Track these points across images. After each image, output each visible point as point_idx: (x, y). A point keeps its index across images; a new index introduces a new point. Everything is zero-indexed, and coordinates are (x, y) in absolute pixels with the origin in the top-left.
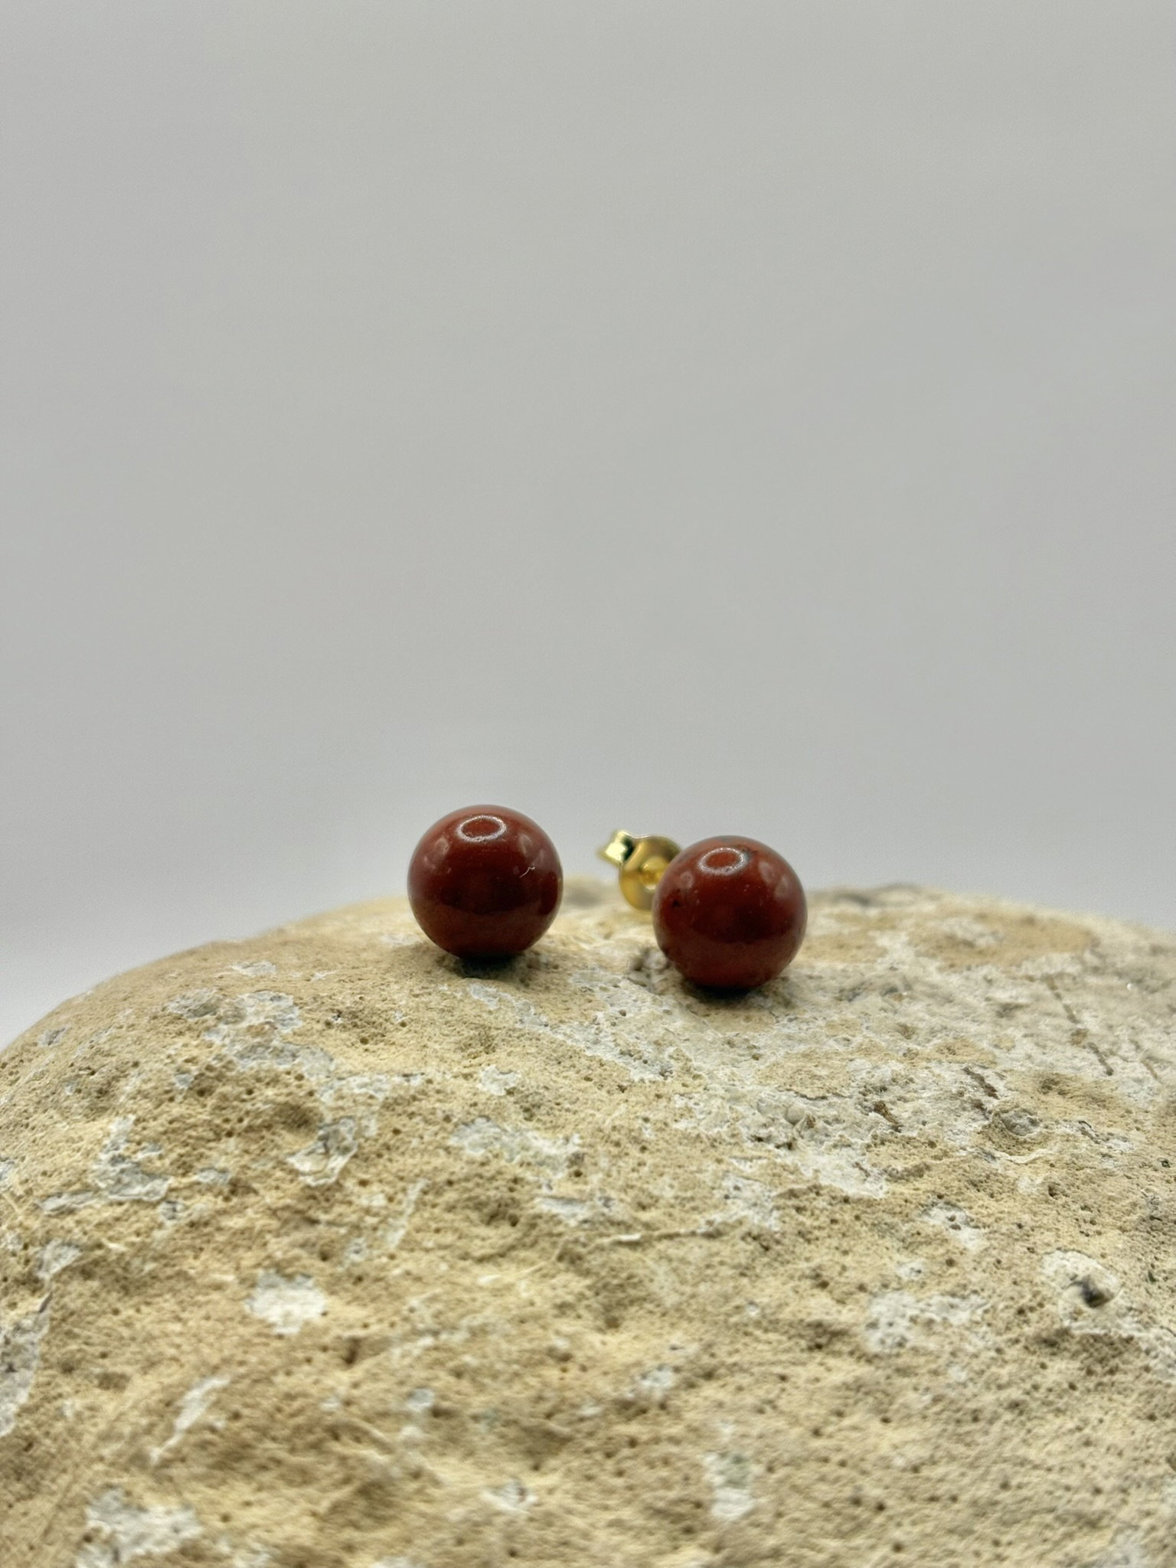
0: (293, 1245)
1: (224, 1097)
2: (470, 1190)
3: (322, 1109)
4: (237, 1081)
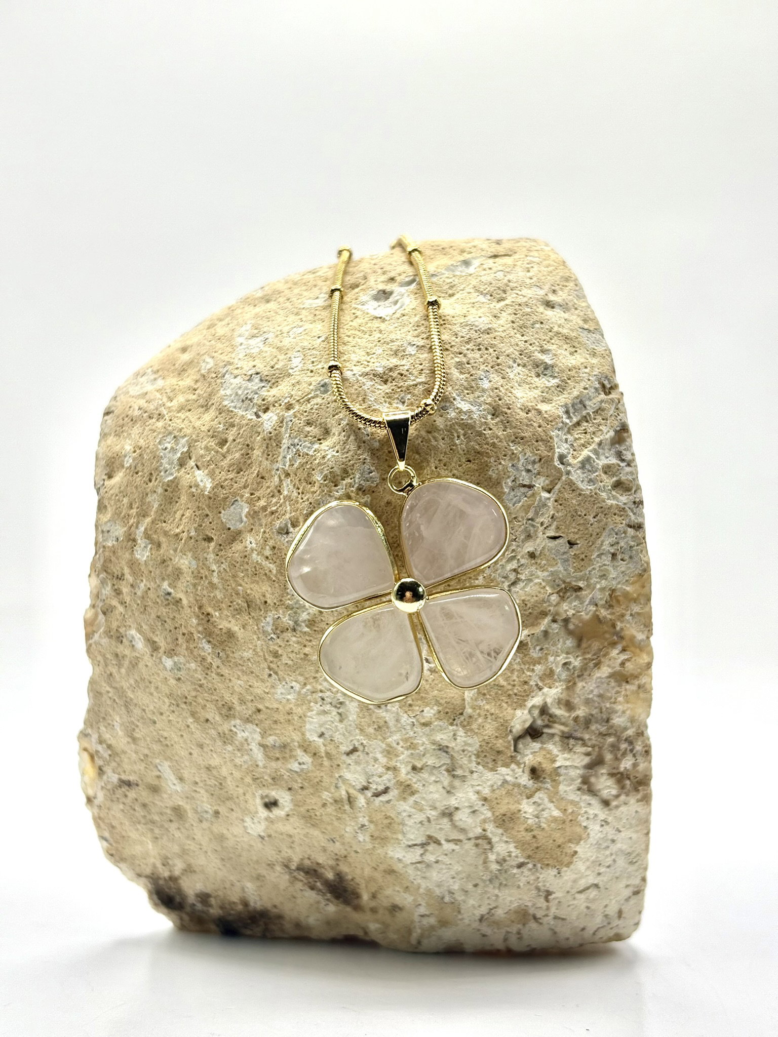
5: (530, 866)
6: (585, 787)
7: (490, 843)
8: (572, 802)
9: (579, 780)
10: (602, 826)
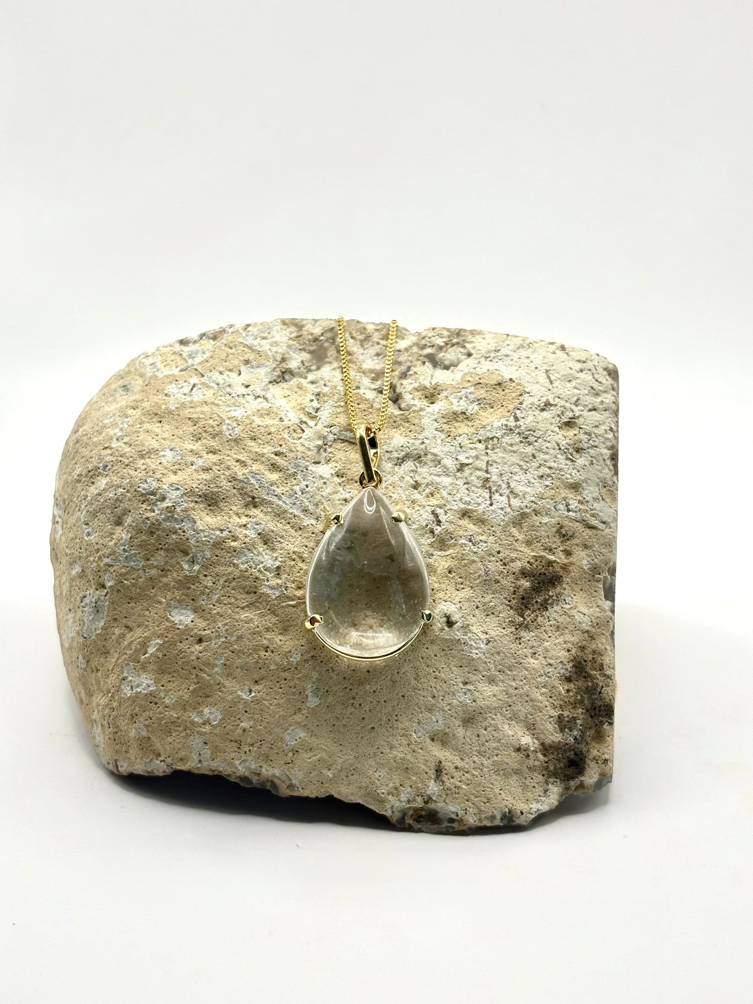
0: (183, 594)
1: (159, 536)
2: (240, 582)
3: (191, 546)
4: (164, 530)
5: (518, 412)
6: (452, 368)
7: (492, 438)
8: (463, 376)
9: (445, 371)
10: (491, 361)
